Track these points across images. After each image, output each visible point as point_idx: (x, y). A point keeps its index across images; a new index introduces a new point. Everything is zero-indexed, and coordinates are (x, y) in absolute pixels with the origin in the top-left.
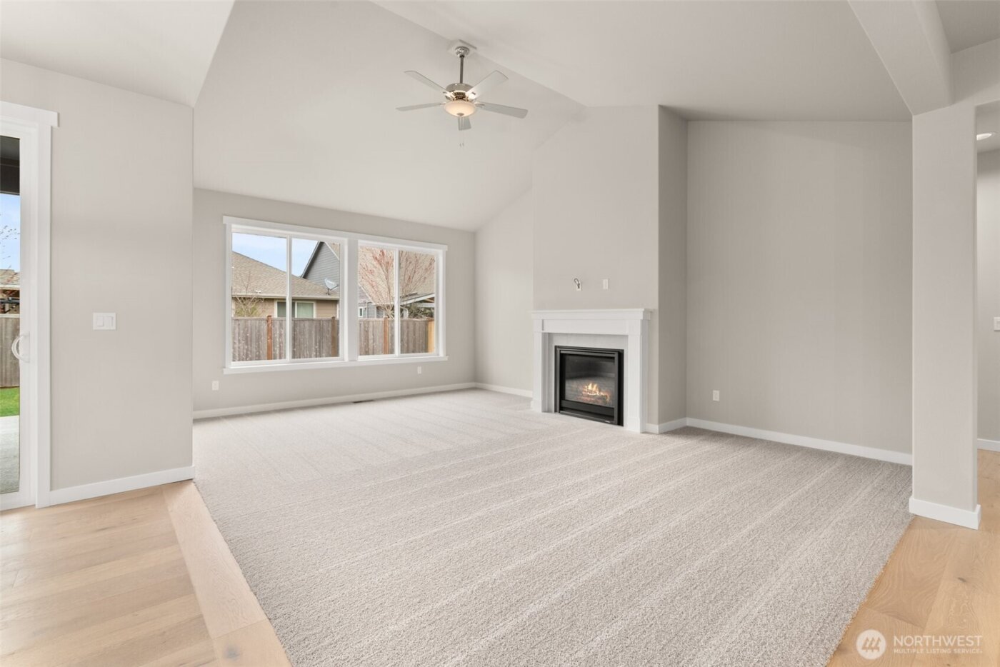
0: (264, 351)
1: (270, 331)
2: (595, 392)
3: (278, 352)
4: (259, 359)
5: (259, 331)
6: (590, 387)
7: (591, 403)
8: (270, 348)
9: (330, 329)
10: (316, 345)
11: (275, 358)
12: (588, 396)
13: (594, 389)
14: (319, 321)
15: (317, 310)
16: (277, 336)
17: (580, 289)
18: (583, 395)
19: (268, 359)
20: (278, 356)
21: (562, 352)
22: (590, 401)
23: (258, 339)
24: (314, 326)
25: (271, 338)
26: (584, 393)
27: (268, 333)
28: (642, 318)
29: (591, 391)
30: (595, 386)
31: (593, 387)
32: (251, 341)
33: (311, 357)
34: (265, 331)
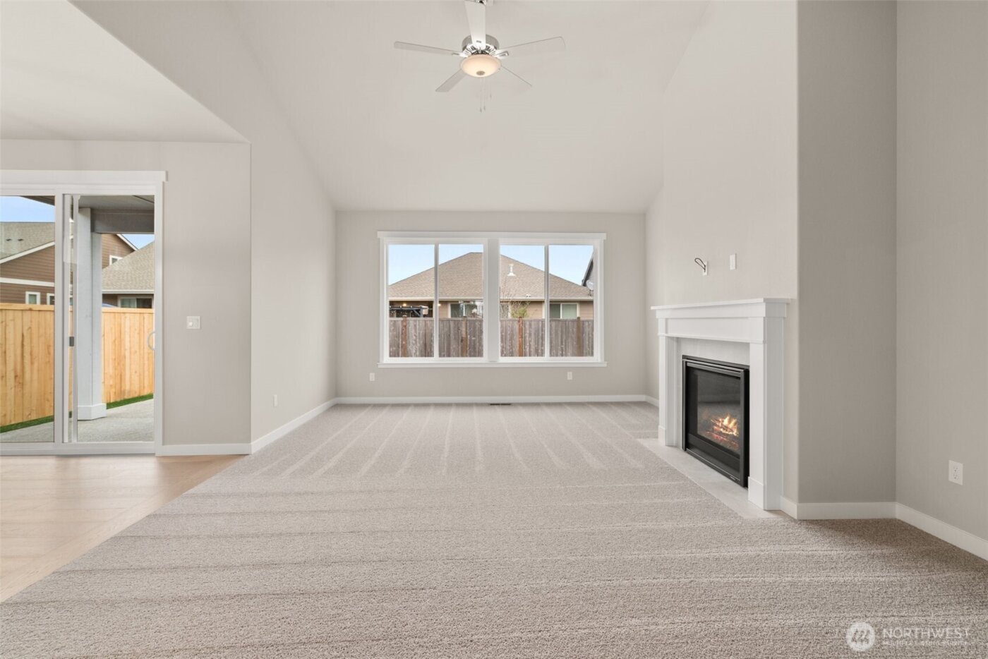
0: (516, 349)
1: (521, 330)
2: (732, 430)
3: (528, 350)
4: (512, 356)
5: (512, 331)
6: (726, 422)
7: (721, 444)
8: (521, 347)
9: (575, 330)
10: (562, 344)
11: (525, 356)
12: (720, 433)
13: (731, 426)
14: (566, 321)
15: (581, 310)
16: (527, 335)
17: (706, 273)
18: (713, 431)
19: (520, 356)
20: (528, 354)
21: (689, 365)
22: (722, 440)
23: (511, 339)
24: (560, 326)
25: (522, 337)
26: (715, 427)
27: (519, 332)
28: (764, 315)
29: (726, 428)
30: (734, 421)
31: (730, 422)
32: (505, 339)
33: (557, 355)
34: (517, 331)
